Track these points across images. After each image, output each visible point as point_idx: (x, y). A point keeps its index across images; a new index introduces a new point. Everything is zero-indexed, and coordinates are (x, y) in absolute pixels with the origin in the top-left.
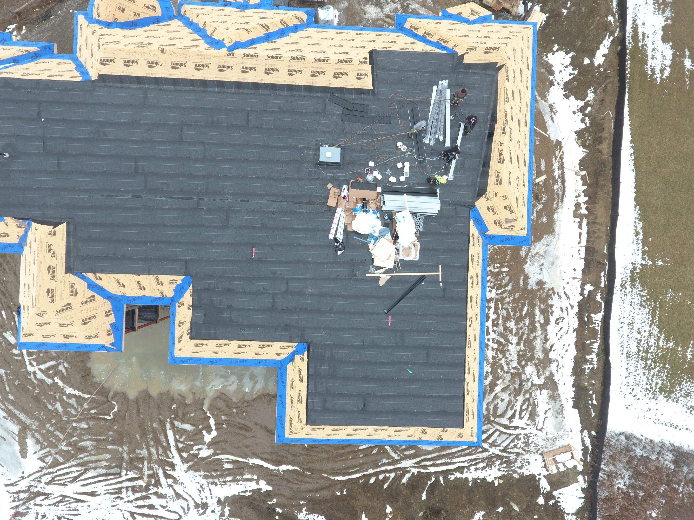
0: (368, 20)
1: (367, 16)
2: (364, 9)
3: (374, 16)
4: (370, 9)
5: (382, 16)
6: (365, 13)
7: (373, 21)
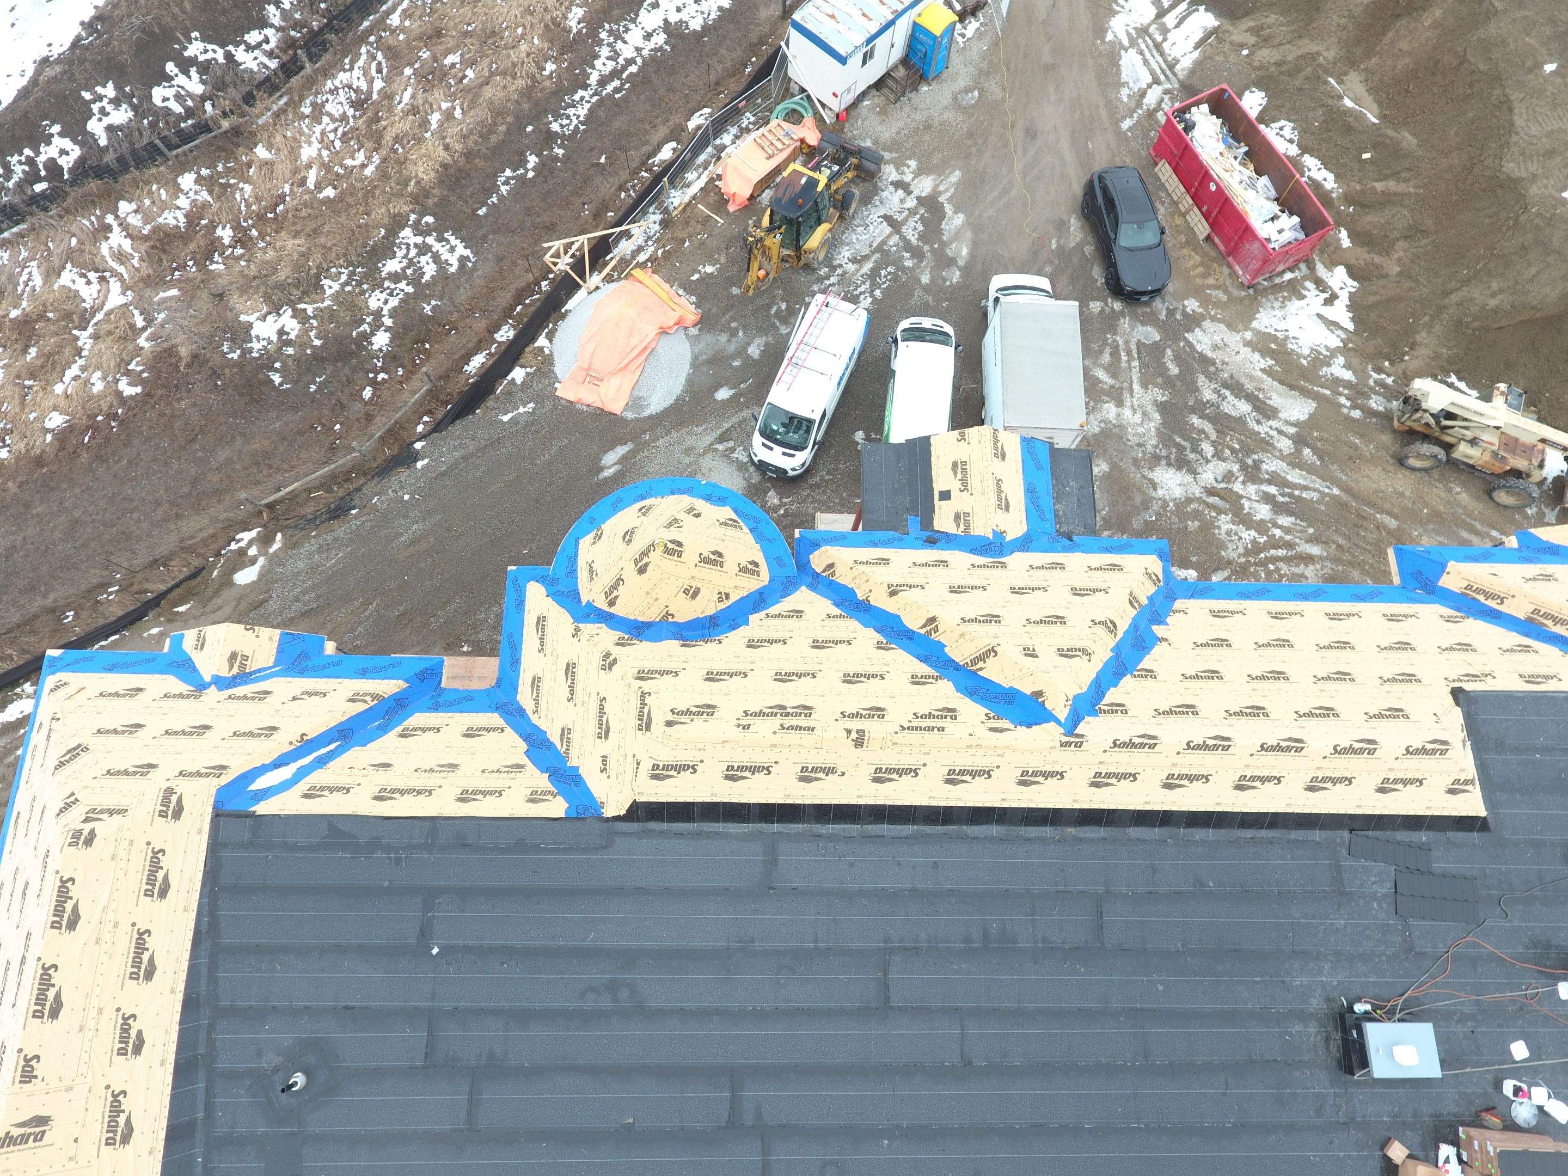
0: (1165, 504)
1: (1160, 492)
2: (1150, 476)
3: (1178, 493)
4: (1167, 476)
5: (1197, 492)
6: (1154, 486)
7: (1176, 505)
